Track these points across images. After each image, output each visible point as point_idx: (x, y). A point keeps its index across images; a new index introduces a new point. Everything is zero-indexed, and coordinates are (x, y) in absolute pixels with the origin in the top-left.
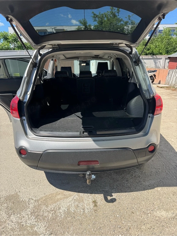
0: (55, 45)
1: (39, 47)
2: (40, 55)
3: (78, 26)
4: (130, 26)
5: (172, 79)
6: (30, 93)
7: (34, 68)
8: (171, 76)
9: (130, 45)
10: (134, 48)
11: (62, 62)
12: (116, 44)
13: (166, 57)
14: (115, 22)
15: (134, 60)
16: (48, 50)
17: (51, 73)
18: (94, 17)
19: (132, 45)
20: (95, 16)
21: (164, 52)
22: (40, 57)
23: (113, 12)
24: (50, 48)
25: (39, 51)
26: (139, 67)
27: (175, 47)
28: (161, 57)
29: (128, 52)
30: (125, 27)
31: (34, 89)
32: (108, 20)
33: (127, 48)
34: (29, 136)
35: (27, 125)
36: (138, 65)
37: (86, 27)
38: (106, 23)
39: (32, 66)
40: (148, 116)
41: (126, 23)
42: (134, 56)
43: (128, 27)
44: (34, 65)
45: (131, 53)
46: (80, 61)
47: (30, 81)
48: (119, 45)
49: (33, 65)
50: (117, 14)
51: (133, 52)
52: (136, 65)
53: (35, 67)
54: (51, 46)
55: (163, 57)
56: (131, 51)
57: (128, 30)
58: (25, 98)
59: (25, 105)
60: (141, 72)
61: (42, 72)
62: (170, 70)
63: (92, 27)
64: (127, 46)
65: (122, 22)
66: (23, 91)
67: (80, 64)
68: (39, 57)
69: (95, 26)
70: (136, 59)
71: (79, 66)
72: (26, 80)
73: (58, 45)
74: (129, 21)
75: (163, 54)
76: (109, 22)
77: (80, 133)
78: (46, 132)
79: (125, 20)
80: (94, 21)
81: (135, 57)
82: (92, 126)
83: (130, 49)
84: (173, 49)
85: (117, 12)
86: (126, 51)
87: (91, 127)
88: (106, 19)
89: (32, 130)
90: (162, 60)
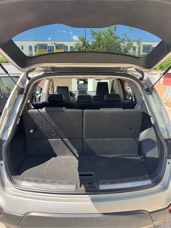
0: (47, 68)
1: (28, 69)
2: (29, 79)
3: (76, 42)
4: (126, 43)
5: (169, 96)
6: (12, 128)
7: (21, 96)
8: (168, 92)
9: (141, 70)
10: (145, 74)
11: (59, 80)
12: (124, 68)
13: (161, 73)
14: (112, 39)
15: (146, 87)
16: (39, 73)
17: (45, 93)
18: (92, 34)
19: (143, 70)
20: (94, 33)
21: (158, 67)
22: (29, 81)
23: (111, 30)
24: (42, 71)
25: (27, 74)
26: (153, 96)
27: (168, 63)
28: (156, 73)
29: (138, 78)
30: (122, 44)
31: (18, 122)
32: (106, 37)
33: (137, 73)
34: (6, 188)
35: (5, 172)
36: (151, 93)
37: (84, 43)
38: (103, 40)
39: (17, 92)
40: (167, 162)
41: (123, 40)
42: (145, 83)
43: (125, 43)
44: (21, 91)
45: (142, 79)
46: (77, 79)
47: (14, 112)
48: (128, 69)
49: (19, 91)
50: (114, 32)
51: (145, 78)
52: (149, 94)
53: (22, 93)
54: (43, 69)
55: (158, 72)
56: (141, 76)
57: (124, 46)
58: (5, 135)
59: (4, 145)
60: (157, 104)
61: (34, 95)
62: (167, 86)
63: (90, 43)
64: (137, 71)
65: (119, 40)
66: (2, 127)
67: (78, 82)
68: (27, 82)
69: (93, 42)
70: (148, 86)
71: (77, 84)
72: (8, 111)
73: (52, 68)
74: (125, 38)
75: (157, 69)
76: (106, 40)
77: (77, 187)
78: (29, 183)
79: (122, 37)
80: (92, 38)
81: (147, 84)
82: (93, 173)
83: (140, 74)
84: (167, 65)
85: (114, 30)
86: (135, 76)
87: (92, 175)
88: (103, 36)
89: (11, 180)
90: (157, 75)
